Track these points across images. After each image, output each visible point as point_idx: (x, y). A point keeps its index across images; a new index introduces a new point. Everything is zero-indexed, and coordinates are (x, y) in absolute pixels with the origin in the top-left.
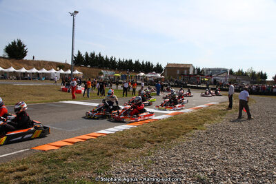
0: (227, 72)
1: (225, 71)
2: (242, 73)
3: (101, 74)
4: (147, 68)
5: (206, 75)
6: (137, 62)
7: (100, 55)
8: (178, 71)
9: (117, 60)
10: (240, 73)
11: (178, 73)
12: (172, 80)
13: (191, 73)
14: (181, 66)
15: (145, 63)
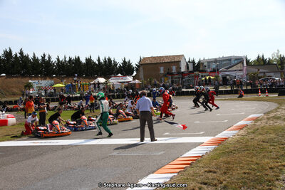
0: (242, 62)
1: (240, 60)
2: (264, 60)
3: (29, 86)
4: (107, 68)
5: (209, 70)
6: (89, 61)
7: (21, 53)
8: (162, 69)
9: (54, 60)
10: (261, 62)
11: (162, 71)
12: (155, 85)
13: (183, 69)
14: (166, 60)
15: (102, 61)
